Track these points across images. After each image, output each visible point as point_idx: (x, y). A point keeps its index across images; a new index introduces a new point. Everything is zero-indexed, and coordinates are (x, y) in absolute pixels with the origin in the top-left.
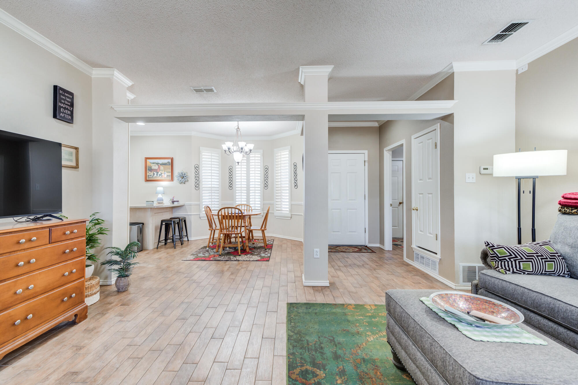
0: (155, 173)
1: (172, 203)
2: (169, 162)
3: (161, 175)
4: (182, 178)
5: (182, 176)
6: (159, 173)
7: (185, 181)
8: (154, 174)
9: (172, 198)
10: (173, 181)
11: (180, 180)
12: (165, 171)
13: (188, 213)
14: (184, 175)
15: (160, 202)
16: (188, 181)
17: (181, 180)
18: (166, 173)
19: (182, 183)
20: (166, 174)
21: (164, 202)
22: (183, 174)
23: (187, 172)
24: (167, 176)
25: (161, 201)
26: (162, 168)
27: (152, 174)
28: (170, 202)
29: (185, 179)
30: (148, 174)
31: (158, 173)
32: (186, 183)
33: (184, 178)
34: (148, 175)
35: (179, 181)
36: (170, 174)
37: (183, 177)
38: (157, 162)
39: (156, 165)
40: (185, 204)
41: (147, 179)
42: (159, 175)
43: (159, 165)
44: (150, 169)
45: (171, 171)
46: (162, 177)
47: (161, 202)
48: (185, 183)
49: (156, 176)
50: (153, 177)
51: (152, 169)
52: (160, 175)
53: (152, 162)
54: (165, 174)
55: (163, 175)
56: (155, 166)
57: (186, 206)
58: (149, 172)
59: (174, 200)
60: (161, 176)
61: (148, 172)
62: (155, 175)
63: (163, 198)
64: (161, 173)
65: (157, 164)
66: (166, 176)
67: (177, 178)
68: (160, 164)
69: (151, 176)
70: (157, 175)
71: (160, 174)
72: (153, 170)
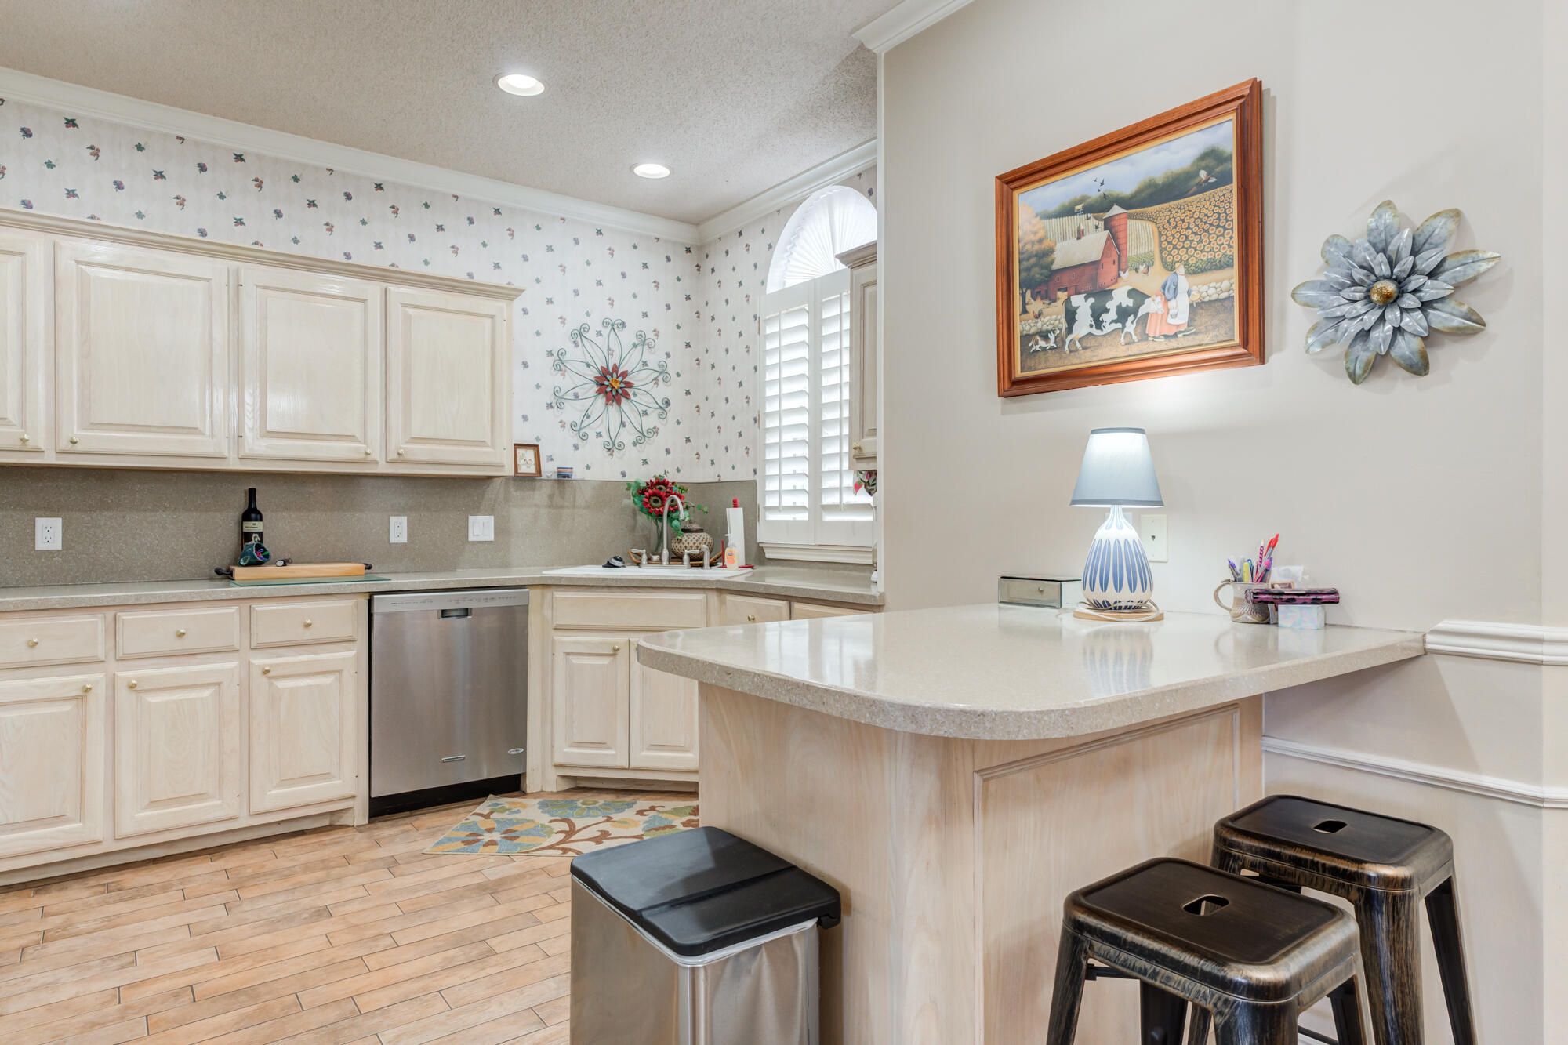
0: (1077, 300)
1: (1247, 612)
2: (1212, 157)
3: (1134, 311)
4: (1389, 301)
5: (1385, 270)
6: (1120, 297)
7: (1431, 337)
8: (1071, 315)
9: (1246, 553)
10: (1263, 361)
11: (1354, 327)
12: (1170, 267)
13: (1473, 766)
14: (1414, 252)
15: (1111, 595)
16: (1473, 326)
17: (1364, 335)
18: (1183, 283)
19: (1377, 365)
20: (1190, 288)
21: (1160, 596)
22: (1403, 240)
23: (1457, 214)
24: (1196, 308)
25: (1118, 587)
26: (1140, 234)
27: (1053, 316)
28: (1229, 594)
29: (1425, 306)
30: (1021, 326)
31: (1105, 294)
32: (1439, 356)
33: (1409, 301)
34: (1026, 338)
35: (1338, 349)
36: (1226, 283)
37: (1391, 287)
38: (1094, 194)
39: (1088, 222)
40: (1434, 642)
41: (1019, 374)
42: (1112, 315)
43: (1116, 210)
44: (1036, 273)
45: (1235, 252)
46: (1144, 337)
47: (1125, 596)
48: (1419, 367)
49: (1086, 330)
50: (1060, 341)
51: (1055, 267)
52: (1123, 314)
53: (1054, 207)
54: (1168, 291)
55: (1152, 306)
56: (1080, 234)
57: (1442, 663)
58: (1035, 306)
59: (1277, 579)
60: (1130, 326)
61: (1024, 311)
62: (1083, 325)
63: (1154, 552)
64: (1133, 293)
65: (1098, 207)
66: (1183, 318)
67: (1318, 314)
68: (1127, 203)
69: (1044, 335)
70: (1098, 324)
71: (1130, 302)
72: (1066, 279)
